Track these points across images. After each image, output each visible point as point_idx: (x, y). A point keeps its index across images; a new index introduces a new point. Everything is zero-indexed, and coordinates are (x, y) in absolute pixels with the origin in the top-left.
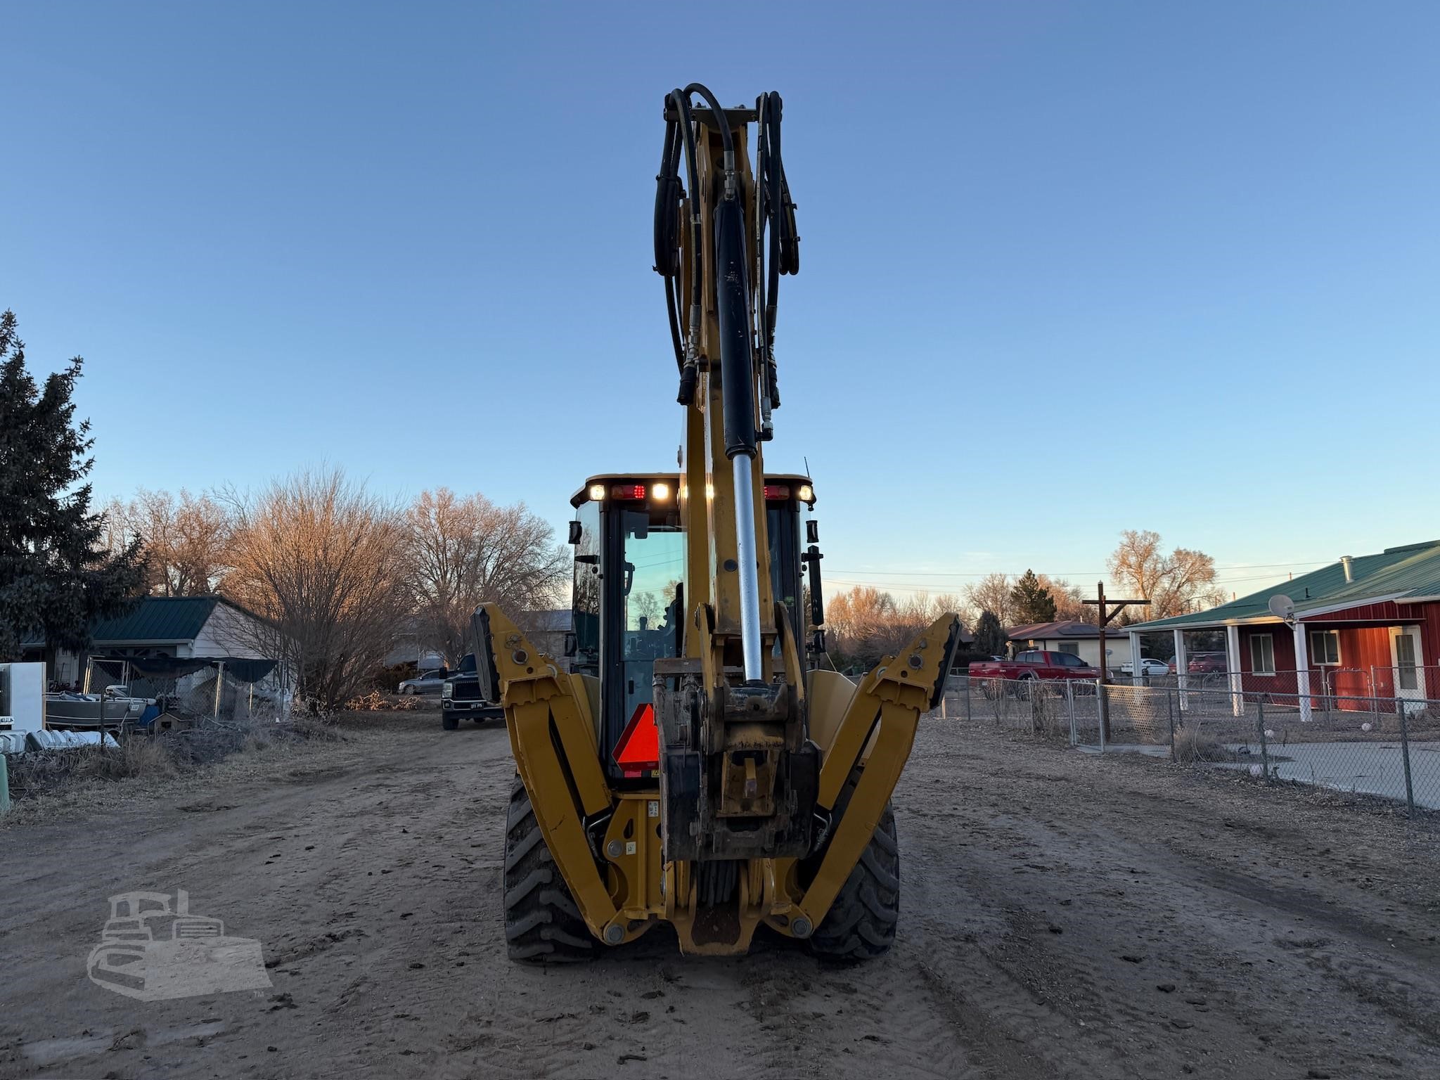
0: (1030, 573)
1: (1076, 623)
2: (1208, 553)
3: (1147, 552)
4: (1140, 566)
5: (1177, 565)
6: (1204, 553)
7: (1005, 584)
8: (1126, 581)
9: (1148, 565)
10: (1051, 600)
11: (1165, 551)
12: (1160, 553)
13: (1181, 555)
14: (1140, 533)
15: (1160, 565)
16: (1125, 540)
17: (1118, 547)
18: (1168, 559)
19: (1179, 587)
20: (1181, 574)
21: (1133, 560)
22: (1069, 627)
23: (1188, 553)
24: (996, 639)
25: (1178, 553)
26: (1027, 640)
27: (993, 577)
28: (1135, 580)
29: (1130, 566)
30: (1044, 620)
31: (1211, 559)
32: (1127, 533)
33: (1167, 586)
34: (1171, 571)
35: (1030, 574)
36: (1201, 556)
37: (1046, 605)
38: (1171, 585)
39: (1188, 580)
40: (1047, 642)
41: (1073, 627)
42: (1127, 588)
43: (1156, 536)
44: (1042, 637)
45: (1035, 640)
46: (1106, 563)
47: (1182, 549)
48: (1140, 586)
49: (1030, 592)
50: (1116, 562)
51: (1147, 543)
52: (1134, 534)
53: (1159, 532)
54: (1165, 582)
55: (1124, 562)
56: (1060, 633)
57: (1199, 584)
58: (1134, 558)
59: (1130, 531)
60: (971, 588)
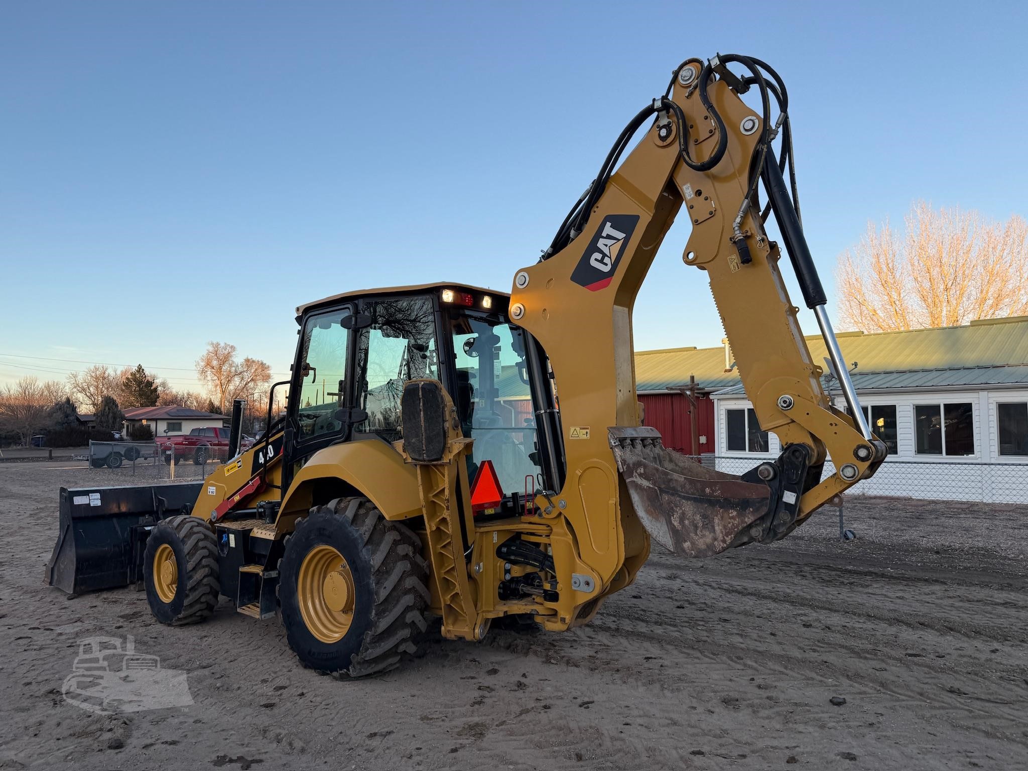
0: (140, 367)
1: (179, 408)
2: (267, 362)
3: (226, 359)
4: (220, 368)
5: (245, 369)
6: (264, 362)
7: (106, 375)
8: (209, 378)
9: (225, 368)
10: (156, 389)
11: (238, 359)
12: (234, 360)
13: (249, 363)
14: (222, 345)
15: (234, 368)
16: (211, 349)
17: (205, 353)
18: (239, 364)
19: (246, 384)
20: (247, 376)
21: (215, 363)
22: (175, 410)
23: (253, 361)
24: (115, 418)
25: (247, 360)
26: (141, 420)
27: (97, 369)
28: (215, 378)
29: (213, 368)
30: (149, 404)
31: (268, 367)
32: (212, 344)
33: (238, 383)
34: (241, 373)
35: (140, 369)
36: (262, 363)
37: (151, 393)
38: (240, 383)
39: (252, 380)
40: (159, 422)
41: (178, 410)
42: (209, 383)
43: (232, 347)
44: (154, 417)
45: (148, 420)
46: (195, 364)
47: (250, 358)
48: (218, 382)
49: (139, 383)
50: (203, 364)
51: (226, 352)
52: (218, 344)
53: (235, 345)
54: (237, 380)
55: (208, 364)
56: (169, 414)
57: (259, 383)
58: (215, 362)
59: (215, 342)
60: (75, 376)
